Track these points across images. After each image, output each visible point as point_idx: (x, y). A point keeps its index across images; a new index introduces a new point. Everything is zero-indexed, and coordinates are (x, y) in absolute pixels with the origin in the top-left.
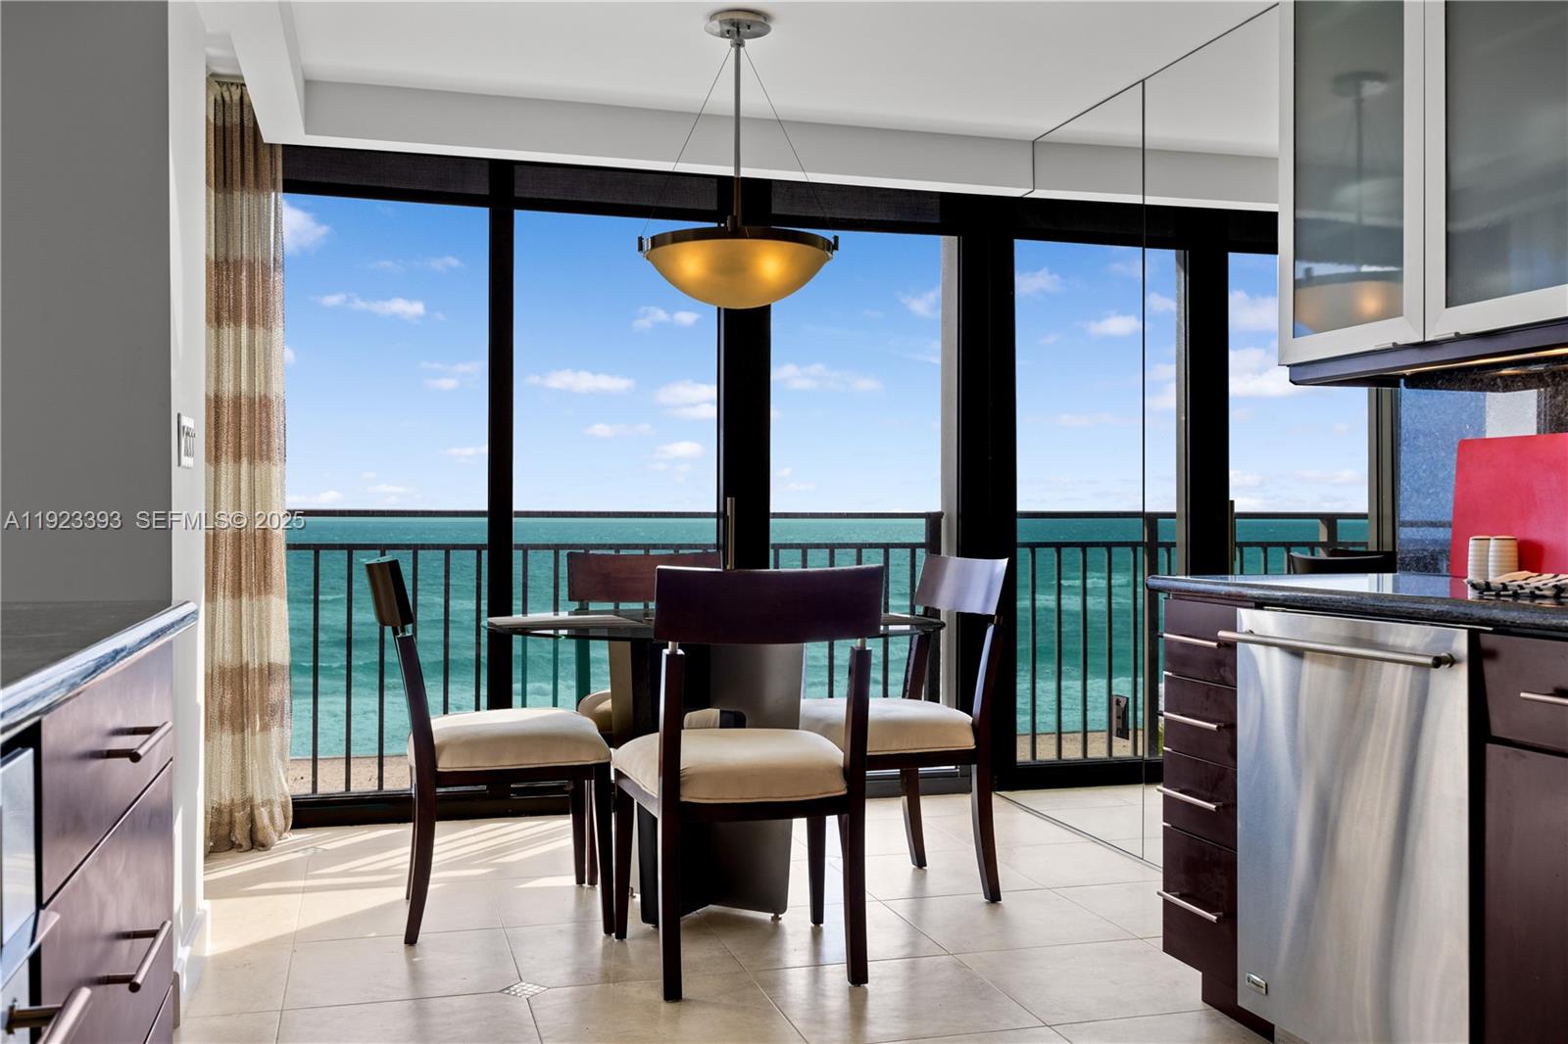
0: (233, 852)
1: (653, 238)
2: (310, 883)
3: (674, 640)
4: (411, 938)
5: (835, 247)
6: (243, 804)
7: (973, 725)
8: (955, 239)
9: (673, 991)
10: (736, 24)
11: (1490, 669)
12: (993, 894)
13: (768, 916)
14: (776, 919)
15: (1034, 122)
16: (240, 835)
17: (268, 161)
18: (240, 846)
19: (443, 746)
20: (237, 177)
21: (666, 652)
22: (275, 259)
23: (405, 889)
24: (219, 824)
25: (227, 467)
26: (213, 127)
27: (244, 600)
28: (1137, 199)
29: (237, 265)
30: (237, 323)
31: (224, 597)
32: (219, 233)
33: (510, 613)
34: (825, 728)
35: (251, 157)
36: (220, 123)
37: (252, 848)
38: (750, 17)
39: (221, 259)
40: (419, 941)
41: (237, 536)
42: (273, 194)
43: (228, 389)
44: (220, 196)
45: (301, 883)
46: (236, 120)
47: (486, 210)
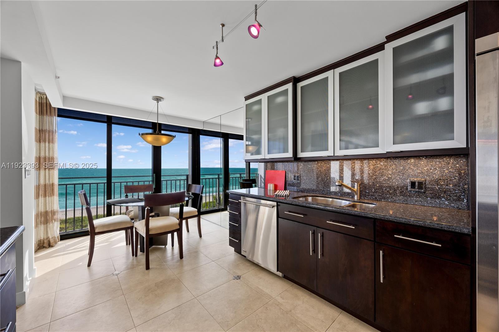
0: (44, 249)
1: (142, 134)
2: (64, 253)
3: (148, 206)
4: (89, 265)
5: (175, 137)
6: (47, 239)
7: (198, 211)
8: (191, 135)
9: (148, 268)
10: (158, 99)
11: (279, 207)
12: (201, 236)
13: (164, 246)
14: (165, 247)
15: (204, 119)
16: (45, 245)
17: (53, 110)
18: (46, 247)
19: (96, 228)
20: (45, 112)
21: (146, 208)
22: (55, 130)
23: (88, 250)
24: (40, 244)
25: (42, 172)
26: (38, 103)
27: (47, 197)
28: (220, 131)
29: (45, 131)
30: (45, 142)
31: (42, 197)
32: (40, 124)
33: (111, 199)
34: (174, 215)
35: (49, 109)
36: (40, 102)
37: (49, 247)
38: (160, 98)
39: (41, 129)
40: (91, 265)
41: (45, 185)
42: (55, 117)
43: (42, 155)
44: (40, 116)
45: (62, 253)
46: (45, 101)
47: (106, 124)
